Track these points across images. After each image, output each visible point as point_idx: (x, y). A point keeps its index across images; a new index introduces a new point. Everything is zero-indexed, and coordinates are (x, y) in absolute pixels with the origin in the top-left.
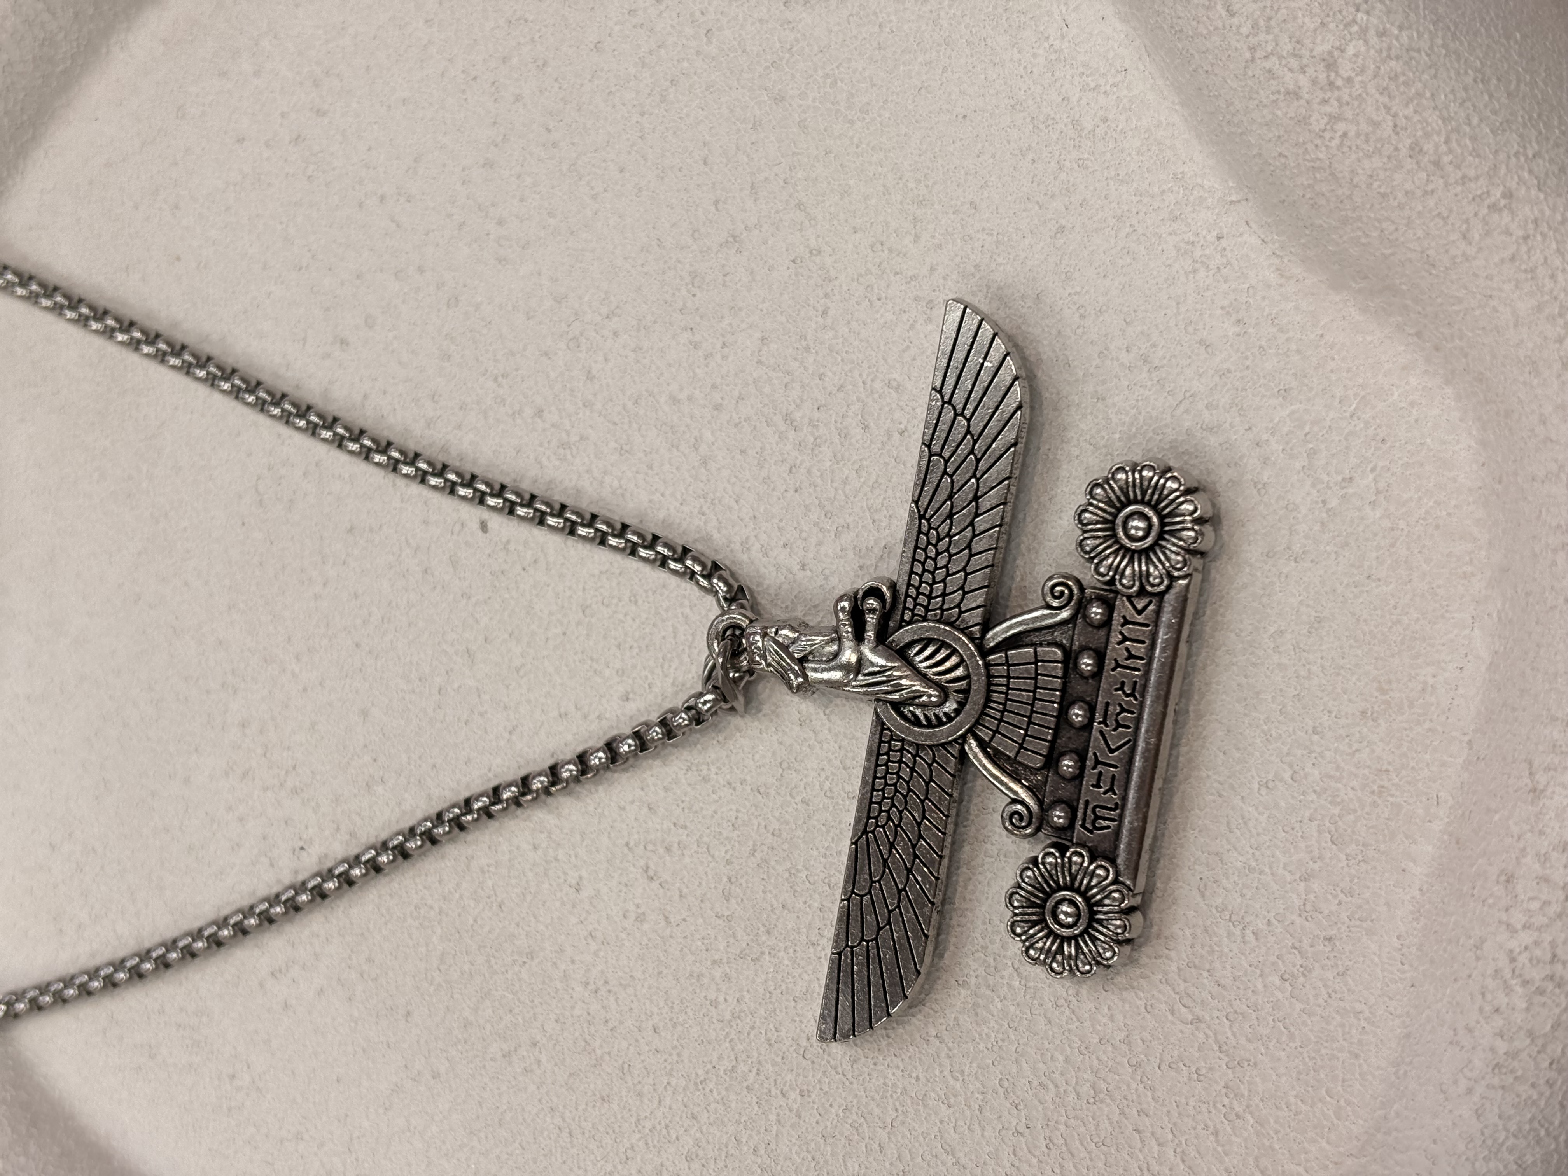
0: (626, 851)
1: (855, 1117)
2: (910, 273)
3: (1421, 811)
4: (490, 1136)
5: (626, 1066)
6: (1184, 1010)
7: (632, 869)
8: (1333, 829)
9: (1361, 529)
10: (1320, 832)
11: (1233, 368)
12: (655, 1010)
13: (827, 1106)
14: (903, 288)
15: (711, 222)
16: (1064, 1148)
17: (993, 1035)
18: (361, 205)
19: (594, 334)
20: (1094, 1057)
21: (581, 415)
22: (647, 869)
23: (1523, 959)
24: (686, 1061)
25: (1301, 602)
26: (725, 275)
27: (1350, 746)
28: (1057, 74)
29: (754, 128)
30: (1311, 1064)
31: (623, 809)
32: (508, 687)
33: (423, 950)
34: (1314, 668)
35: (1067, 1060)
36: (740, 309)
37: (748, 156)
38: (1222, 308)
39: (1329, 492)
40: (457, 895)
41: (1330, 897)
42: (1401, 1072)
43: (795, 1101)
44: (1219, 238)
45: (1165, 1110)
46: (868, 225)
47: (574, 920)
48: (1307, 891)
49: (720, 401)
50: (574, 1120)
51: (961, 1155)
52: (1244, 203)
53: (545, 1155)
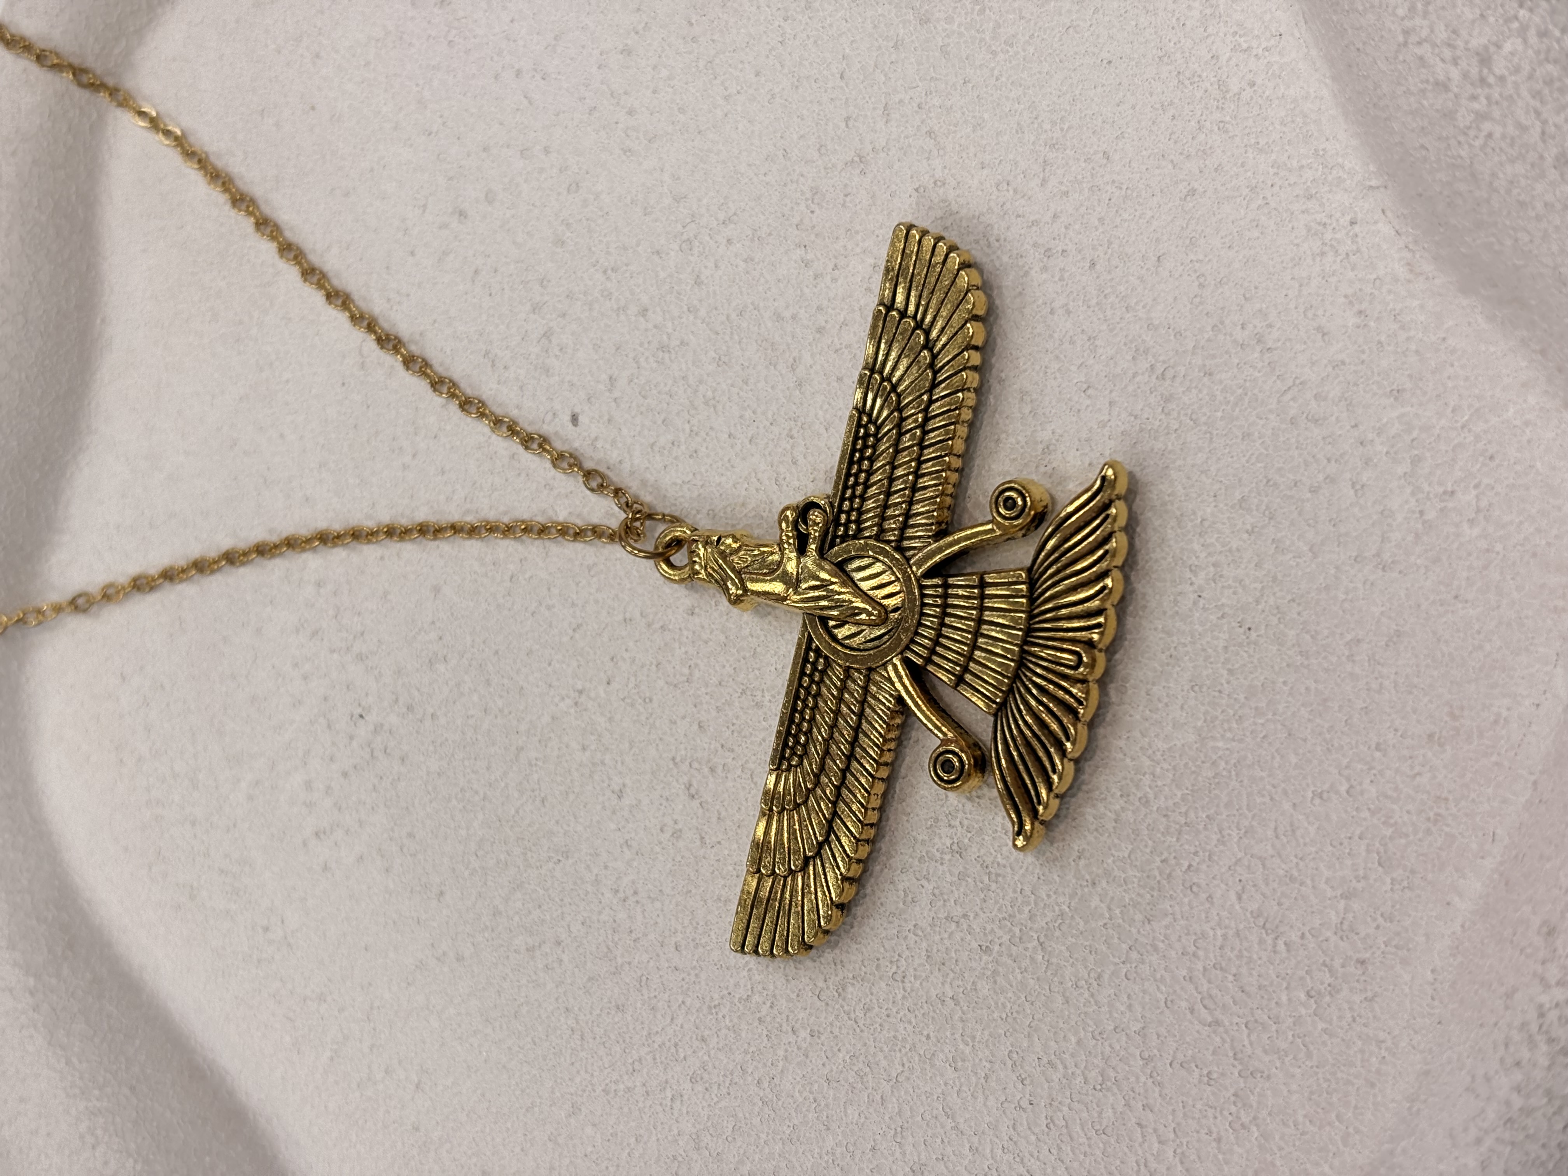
0: (671, 765)
1: (861, 1065)
2: (1032, 218)
3: (1474, 846)
4: (505, 1027)
5: (644, 978)
6: (1203, 1010)
7: (675, 783)
8: (1382, 849)
9: (1455, 545)
10: (1368, 851)
11: (1347, 361)
12: (680, 928)
13: (836, 1049)
14: (1023, 231)
15: (839, 138)
16: (1064, 1131)
17: (1009, 1005)
18: (496, 77)
19: (708, 238)
20: (1106, 1044)
21: (684, 320)
22: (689, 786)
23: (1553, 1015)
24: (703, 983)
25: (1382, 613)
26: (846, 196)
27: (1412, 767)
28: (1210, 30)
29: (896, 47)
30: (1325, 1085)
31: (675, 723)
32: (577, 584)
33: (463, 832)
34: (1386, 683)
35: (1079, 1042)
36: (857, 232)
37: (885, 75)
38: (1346, 296)
39: (1429, 503)
40: (503, 784)
41: (1369, 919)
42: (1415, 1109)
43: (805, 1038)
44: (1353, 223)
45: (1170, 1108)
46: (997, 161)
47: (613, 826)
48: (1347, 910)
49: (823, 324)
50: (587, 1023)
51: (962, 1121)
52: (1382, 190)
53: (554, 1054)
